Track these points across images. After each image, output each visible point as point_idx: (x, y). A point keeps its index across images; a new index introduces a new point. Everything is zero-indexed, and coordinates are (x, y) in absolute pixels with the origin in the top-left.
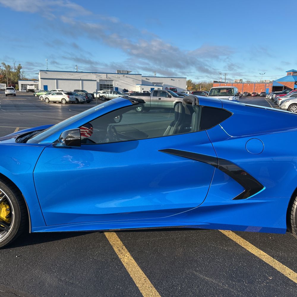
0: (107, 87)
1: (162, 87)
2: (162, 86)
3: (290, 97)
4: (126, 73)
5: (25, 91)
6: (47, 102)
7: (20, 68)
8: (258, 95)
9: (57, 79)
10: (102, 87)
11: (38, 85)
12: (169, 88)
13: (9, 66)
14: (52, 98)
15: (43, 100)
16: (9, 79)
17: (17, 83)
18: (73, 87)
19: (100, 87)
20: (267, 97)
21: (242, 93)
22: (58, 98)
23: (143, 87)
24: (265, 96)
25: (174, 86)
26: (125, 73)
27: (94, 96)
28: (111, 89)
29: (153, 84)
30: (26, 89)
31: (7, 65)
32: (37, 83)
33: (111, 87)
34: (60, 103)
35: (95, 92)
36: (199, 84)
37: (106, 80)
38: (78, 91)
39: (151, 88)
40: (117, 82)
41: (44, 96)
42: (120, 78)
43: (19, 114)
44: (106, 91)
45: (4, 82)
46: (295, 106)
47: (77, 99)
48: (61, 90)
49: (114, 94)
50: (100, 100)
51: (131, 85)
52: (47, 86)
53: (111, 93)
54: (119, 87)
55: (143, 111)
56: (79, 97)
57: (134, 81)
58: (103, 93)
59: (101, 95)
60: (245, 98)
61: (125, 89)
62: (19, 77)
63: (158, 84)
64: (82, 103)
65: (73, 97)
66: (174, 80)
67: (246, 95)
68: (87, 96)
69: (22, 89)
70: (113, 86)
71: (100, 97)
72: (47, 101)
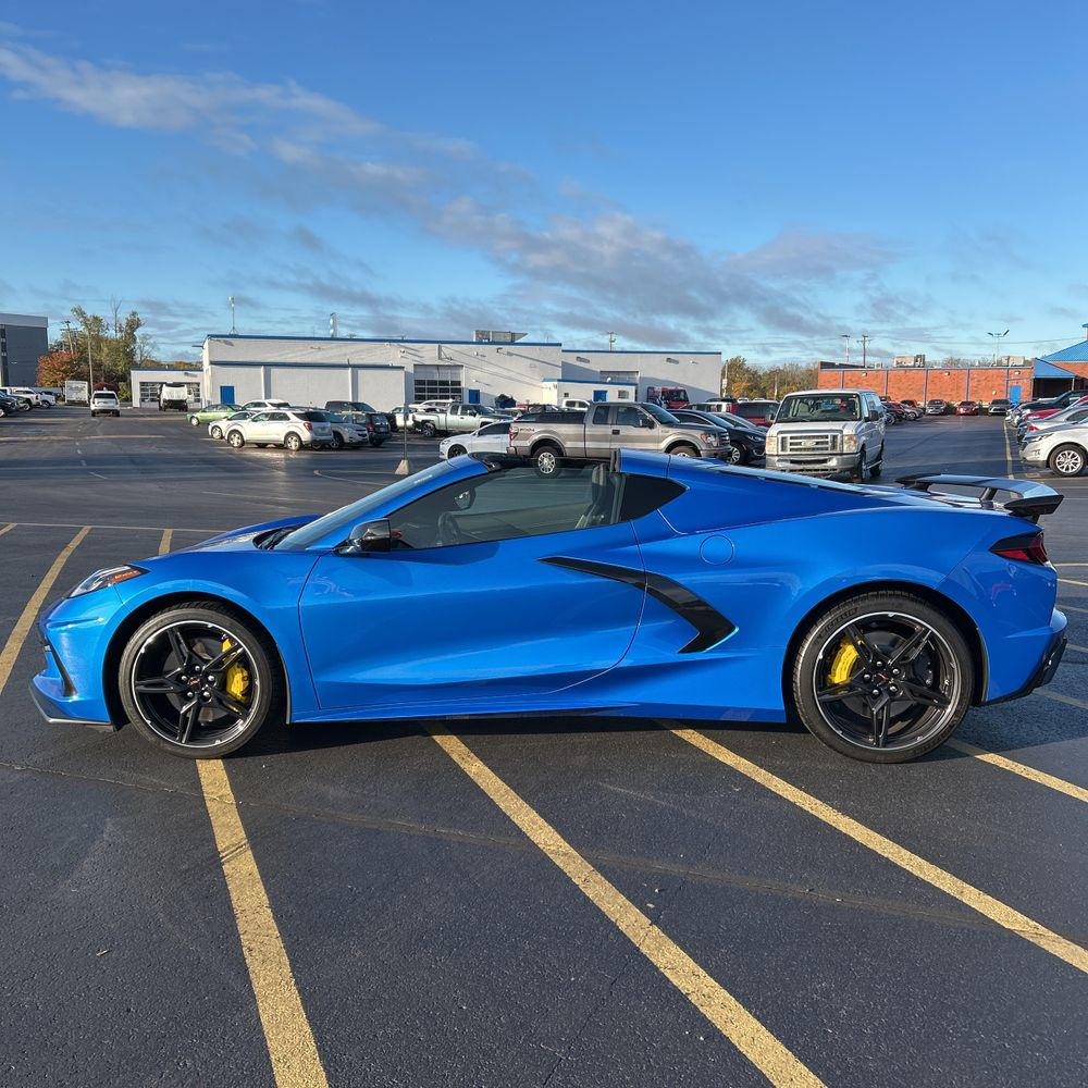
0: (442, 390)
1: (634, 387)
2: (635, 384)
3: (1068, 419)
4: (509, 339)
5: (155, 405)
6: (236, 445)
7: (134, 324)
8: (981, 411)
9: (267, 365)
10: (423, 390)
11: (198, 384)
12: (658, 389)
13: (96, 318)
14: (253, 430)
15: (222, 437)
16: (98, 366)
17: (125, 378)
18: (320, 391)
19: (417, 390)
20: (1008, 418)
21: (922, 404)
22: (275, 431)
23: (568, 386)
24: (1004, 415)
25: (677, 381)
26: (502, 340)
27: (394, 420)
28: (453, 397)
29: (603, 377)
30: (156, 397)
31: (89, 314)
32: (196, 376)
33: (454, 390)
34: (280, 447)
35: (400, 409)
36: (774, 373)
37: (438, 367)
38: (340, 405)
39: (595, 392)
40: (476, 373)
41: (225, 426)
42: (486, 359)
43: (153, 487)
44: (437, 404)
45: (79, 377)
46: (1072, 452)
47: (337, 435)
48: (282, 402)
49: (466, 414)
50: (418, 436)
51: (523, 382)
52: (231, 390)
53: (454, 410)
54: (483, 390)
55: (562, 474)
56: (345, 427)
57: (535, 367)
58: (428, 410)
59: (420, 418)
60: (932, 420)
61: (502, 396)
62: (131, 355)
63: (618, 378)
64: (355, 446)
65: (323, 428)
66: (677, 362)
67: (939, 411)
68: (371, 423)
69: (143, 400)
70: (463, 385)
71: (416, 424)
72: (236, 441)
